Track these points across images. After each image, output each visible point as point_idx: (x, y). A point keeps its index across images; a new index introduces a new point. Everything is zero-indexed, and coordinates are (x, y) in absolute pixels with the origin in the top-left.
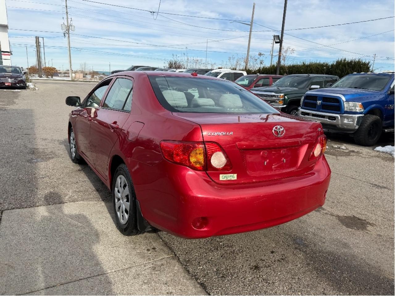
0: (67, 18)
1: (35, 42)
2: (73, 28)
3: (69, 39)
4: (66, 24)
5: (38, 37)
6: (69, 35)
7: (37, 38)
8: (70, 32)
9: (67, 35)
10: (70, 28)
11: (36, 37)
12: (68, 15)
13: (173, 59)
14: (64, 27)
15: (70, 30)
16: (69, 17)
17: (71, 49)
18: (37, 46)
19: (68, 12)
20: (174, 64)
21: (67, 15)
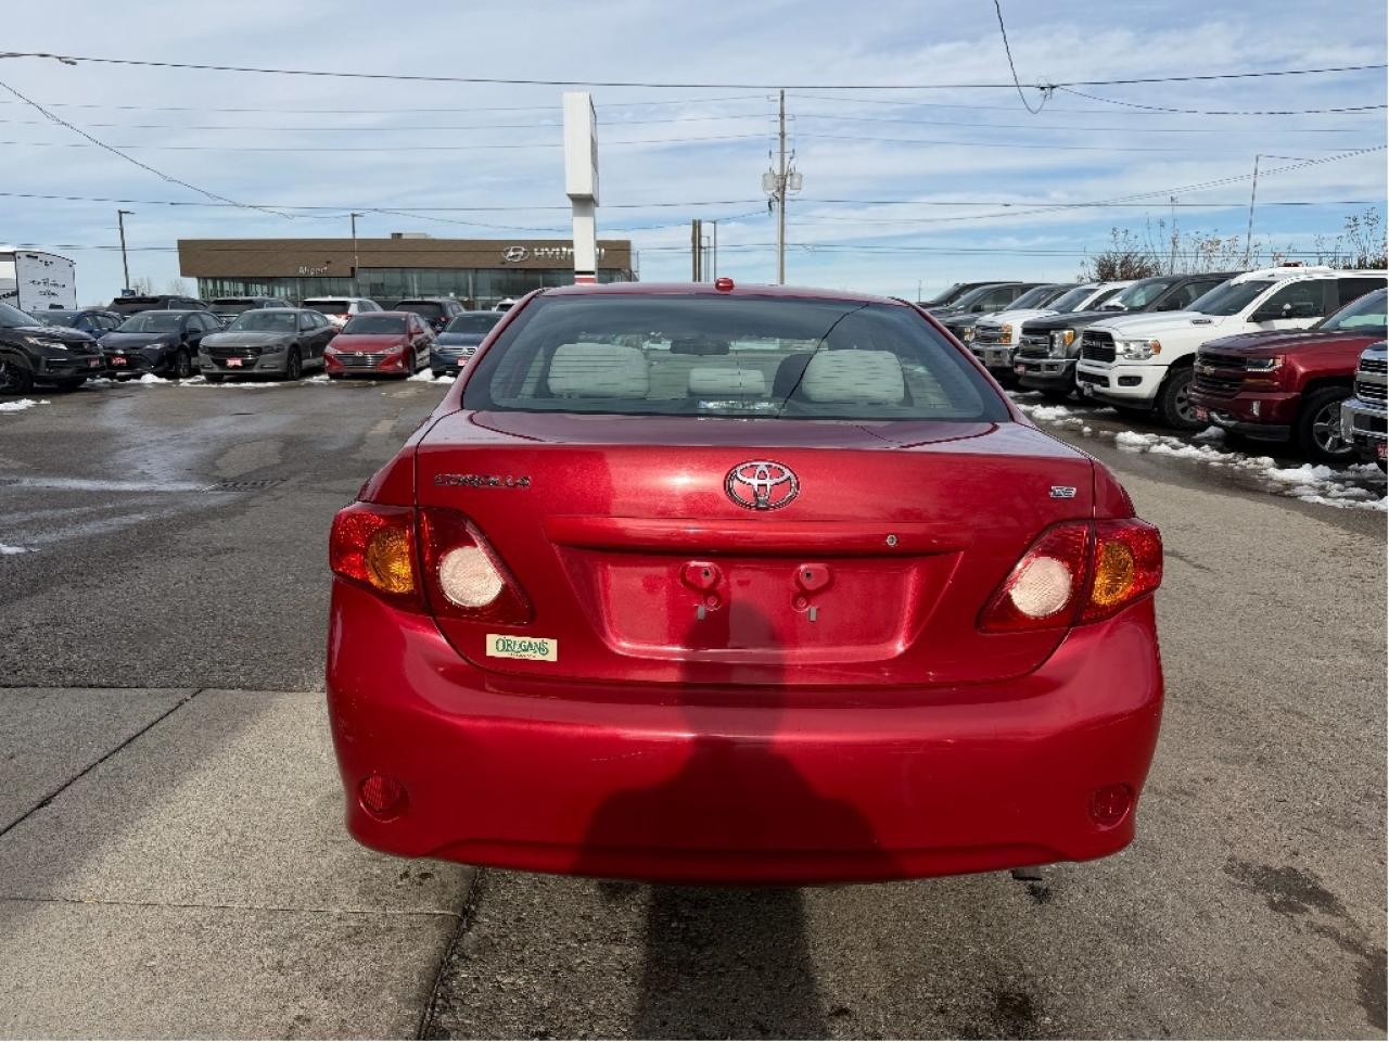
0: (782, 152)
1: (690, 238)
2: (796, 180)
3: (783, 217)
4: (778, 172)
5: (700, 222)
6: (783, 203)
7: (697, 225)
8: (786, 196)
9: (776, 206)
10: (788, 182)
11: (694, 222)
12: (786, 142)
13: (1115, 248)
14: (772, 183)
15: (788, 190)
16: (788, 148)
17: (785, 247)
18: (694, 247)
19: (786, 131)
20: (1122, 265)
21: (782, 143)
